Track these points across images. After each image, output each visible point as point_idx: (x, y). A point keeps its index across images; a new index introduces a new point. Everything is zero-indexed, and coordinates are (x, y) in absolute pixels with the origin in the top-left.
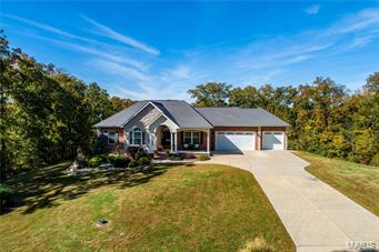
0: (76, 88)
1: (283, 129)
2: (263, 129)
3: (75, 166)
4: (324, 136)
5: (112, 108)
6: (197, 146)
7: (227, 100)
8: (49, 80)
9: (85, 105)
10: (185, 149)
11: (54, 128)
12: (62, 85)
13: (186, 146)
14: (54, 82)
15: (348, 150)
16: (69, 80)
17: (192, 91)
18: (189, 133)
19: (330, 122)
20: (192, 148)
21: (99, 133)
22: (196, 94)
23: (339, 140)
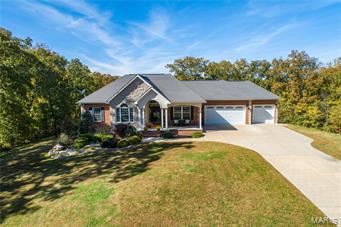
0: (56, 62)
1: (274, 102)
2: (254, 102)
3: (58, 146)
4: (298, 108)
5: (93, 84)
6: (188, 121)
7: (203, 75)
8: (26, 54)
9: (66, 81)
10: (175, 125)
11: (35, 105)
12: (41, 59)
13: (176, 121)
14: (33, 56)
15: (323, 120)
16: (48, 55)
17: (170, 66)
18: (179, 109)
19: (304, 94)
20: (182, 124)
21: (83, 110)
22: (174, 68)
23: (313, 112)
